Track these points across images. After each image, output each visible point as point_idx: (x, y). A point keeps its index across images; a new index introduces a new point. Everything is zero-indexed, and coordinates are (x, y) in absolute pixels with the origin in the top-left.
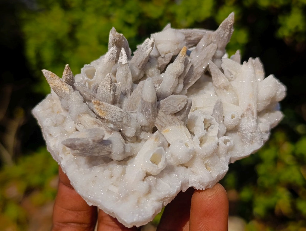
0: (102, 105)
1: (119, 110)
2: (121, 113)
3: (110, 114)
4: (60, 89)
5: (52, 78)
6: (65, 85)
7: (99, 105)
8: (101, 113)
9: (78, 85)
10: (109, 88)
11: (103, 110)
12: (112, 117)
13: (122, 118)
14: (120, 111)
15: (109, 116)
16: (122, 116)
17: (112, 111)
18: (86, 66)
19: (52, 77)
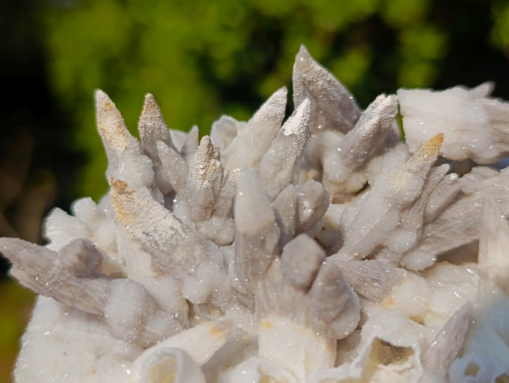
0: (127, 195)
1: (170, 224)
2: (173, 232)
3: (141, 222)
4: (108, 139)
5: (104, 113)
6: (122, 135)
7: (120, 193)
8: (120, 212)
9: (162, 147)
10: (202, 172)
11: (126, 207)
12: (147, 234)
13: (174, 247)
14: (172, 228)
15: (137, 228)
16: (173, 241)
17: (151, 218)
18: (225, 120)
19: (106, 110)
